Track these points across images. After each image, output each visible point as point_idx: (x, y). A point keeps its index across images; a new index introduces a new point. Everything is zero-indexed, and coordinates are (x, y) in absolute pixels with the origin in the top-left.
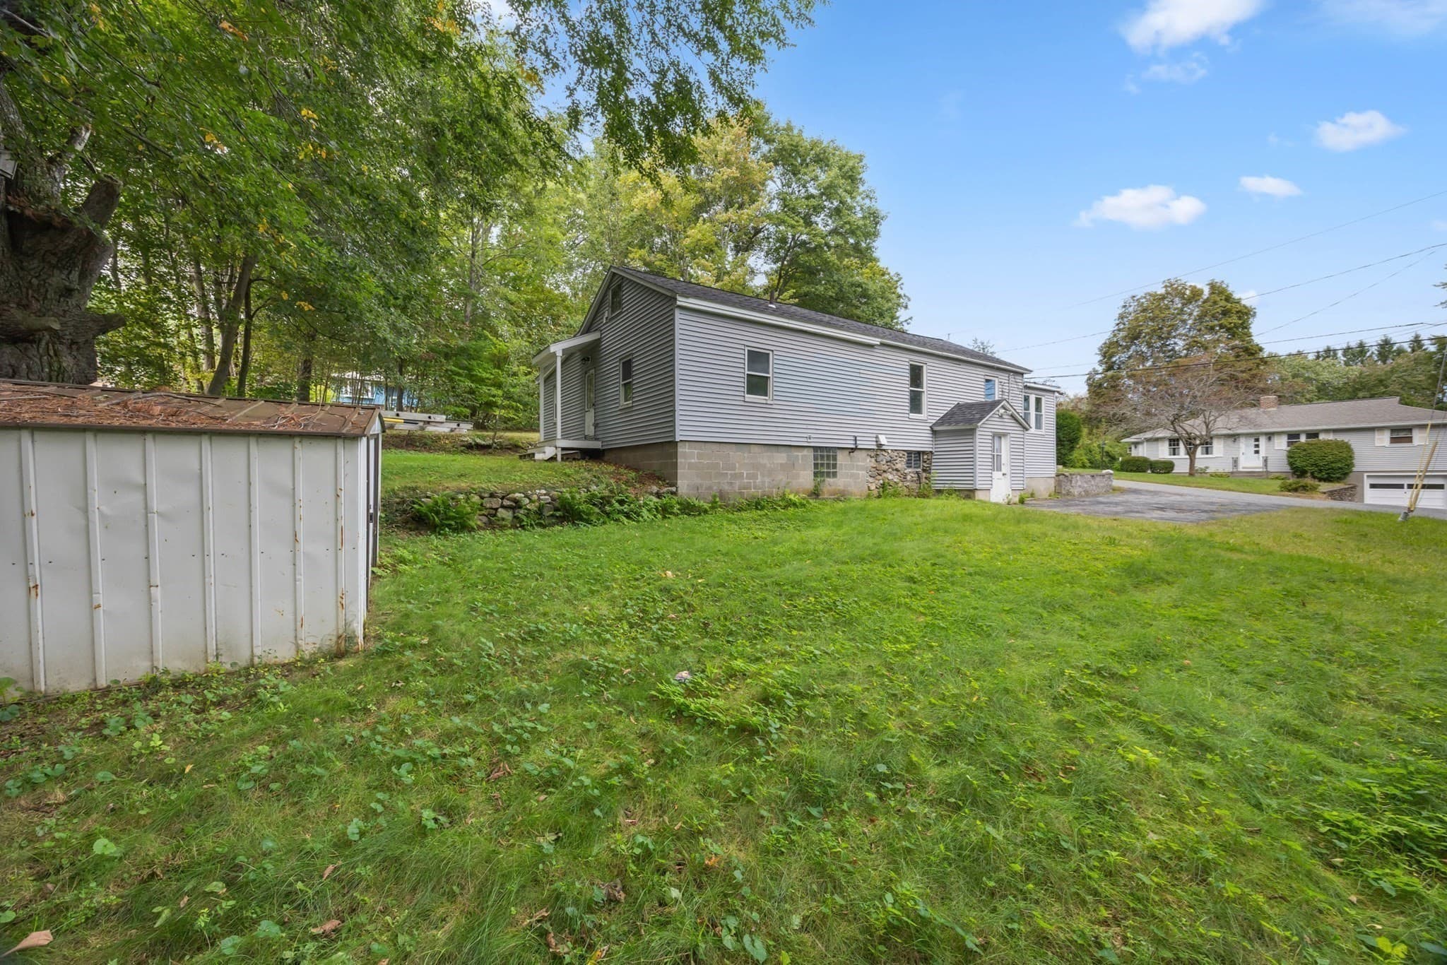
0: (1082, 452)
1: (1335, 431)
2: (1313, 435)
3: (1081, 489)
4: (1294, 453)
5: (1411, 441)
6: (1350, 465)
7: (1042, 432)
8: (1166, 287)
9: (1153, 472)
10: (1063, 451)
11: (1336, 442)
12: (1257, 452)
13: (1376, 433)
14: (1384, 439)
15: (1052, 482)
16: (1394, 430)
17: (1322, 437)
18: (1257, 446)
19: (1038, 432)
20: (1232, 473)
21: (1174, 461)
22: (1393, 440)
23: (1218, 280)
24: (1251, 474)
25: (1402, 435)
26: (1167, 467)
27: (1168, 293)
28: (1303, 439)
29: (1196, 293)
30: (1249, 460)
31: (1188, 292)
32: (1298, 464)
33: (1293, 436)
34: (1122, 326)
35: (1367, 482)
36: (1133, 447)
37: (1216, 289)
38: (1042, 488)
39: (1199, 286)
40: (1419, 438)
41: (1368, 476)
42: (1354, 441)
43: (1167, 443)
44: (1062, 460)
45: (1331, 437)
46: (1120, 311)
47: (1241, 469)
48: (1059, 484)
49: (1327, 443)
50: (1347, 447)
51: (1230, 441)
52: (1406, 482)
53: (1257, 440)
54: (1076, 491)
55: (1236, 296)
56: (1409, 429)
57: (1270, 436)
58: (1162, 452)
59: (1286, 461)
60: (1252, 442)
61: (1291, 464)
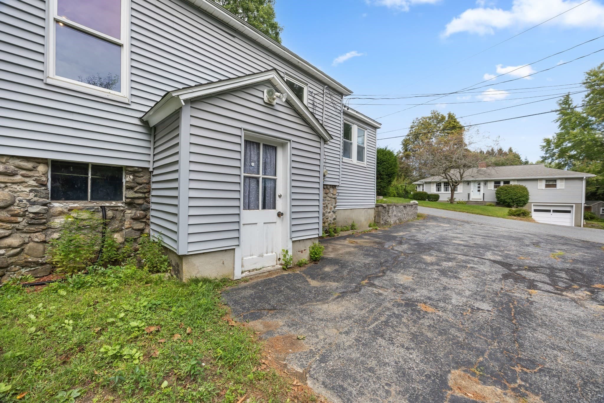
0: (394, 189)
1: (518, 180)
2: (507, 182)
3: (396, 219)
4: (500, 192)
5: (556, 187)
6: (528, 199)
7: (364, 164)
8: (432, 113)
9: (429, 200)
10: (382, 184)
11: (520, 186)
12: (479, 191)
13: (539, 181)
14: (542, 185)
15: (372, 213)
16: (547, 180)
17: (512, 183)
18: (479, 187)
19: (360, 163)
20: (468, 202)
21: (439, 194)
22: (547, 186)
23: (452, 113)
24: (477, 203)
25: (551, 183)
26: (435, 198)
27: (432, 117)
28: (502, 184)
29: (443, 118)
30: (476, 196)
31: (440, 117)
32: (502, 198)
33: (497, 183)
34: (412, 132)
35: (533, 208)
36: (418, 186)
37: (451, 116)
38: (363, 219)
39: (444, 115)
40: (560, 185)
41: (534, 205)
42: (529, 186)
43: (435, 185)
44: (381, 191)
45: (516, 183)
46: (412, 124)
47: (471, 200)
48: (378, 215)
49: (515, 186)
50: (525, 189)
51: (466, 185)
52: (552, 209)
53: (479, 184)
54: (392, 220)
55: (458, 120)
56: (555, 180)
57: (486, 182)
58: (432, 190)
59: (495, 196)
60: (477, 186)
61: (498, 198)
